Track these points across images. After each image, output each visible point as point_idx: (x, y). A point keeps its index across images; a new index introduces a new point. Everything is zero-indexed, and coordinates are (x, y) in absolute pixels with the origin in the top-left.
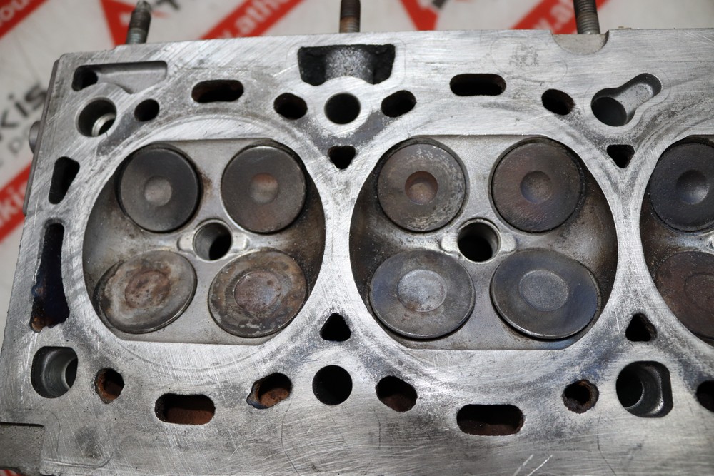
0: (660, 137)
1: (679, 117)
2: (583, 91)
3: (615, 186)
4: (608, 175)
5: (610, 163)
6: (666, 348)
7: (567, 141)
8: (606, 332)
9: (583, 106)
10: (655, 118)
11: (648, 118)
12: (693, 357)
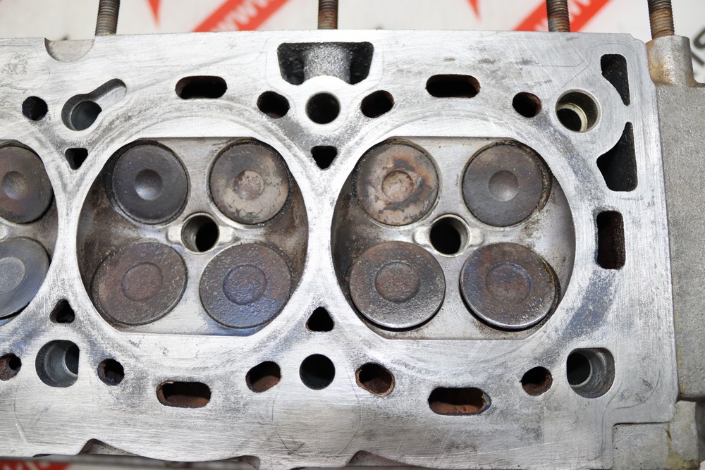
0: (112, 140)
1: (134, 121)
2: (57, 97)
3: (64, 186)
4: (61, 176)
5: (65, 165)
6: (80, 330)
7: (34, 145)
8: (34, 314)
9: (55, 111)
10: (112, 123)
11: (106, 123)
12: (99, 339)
